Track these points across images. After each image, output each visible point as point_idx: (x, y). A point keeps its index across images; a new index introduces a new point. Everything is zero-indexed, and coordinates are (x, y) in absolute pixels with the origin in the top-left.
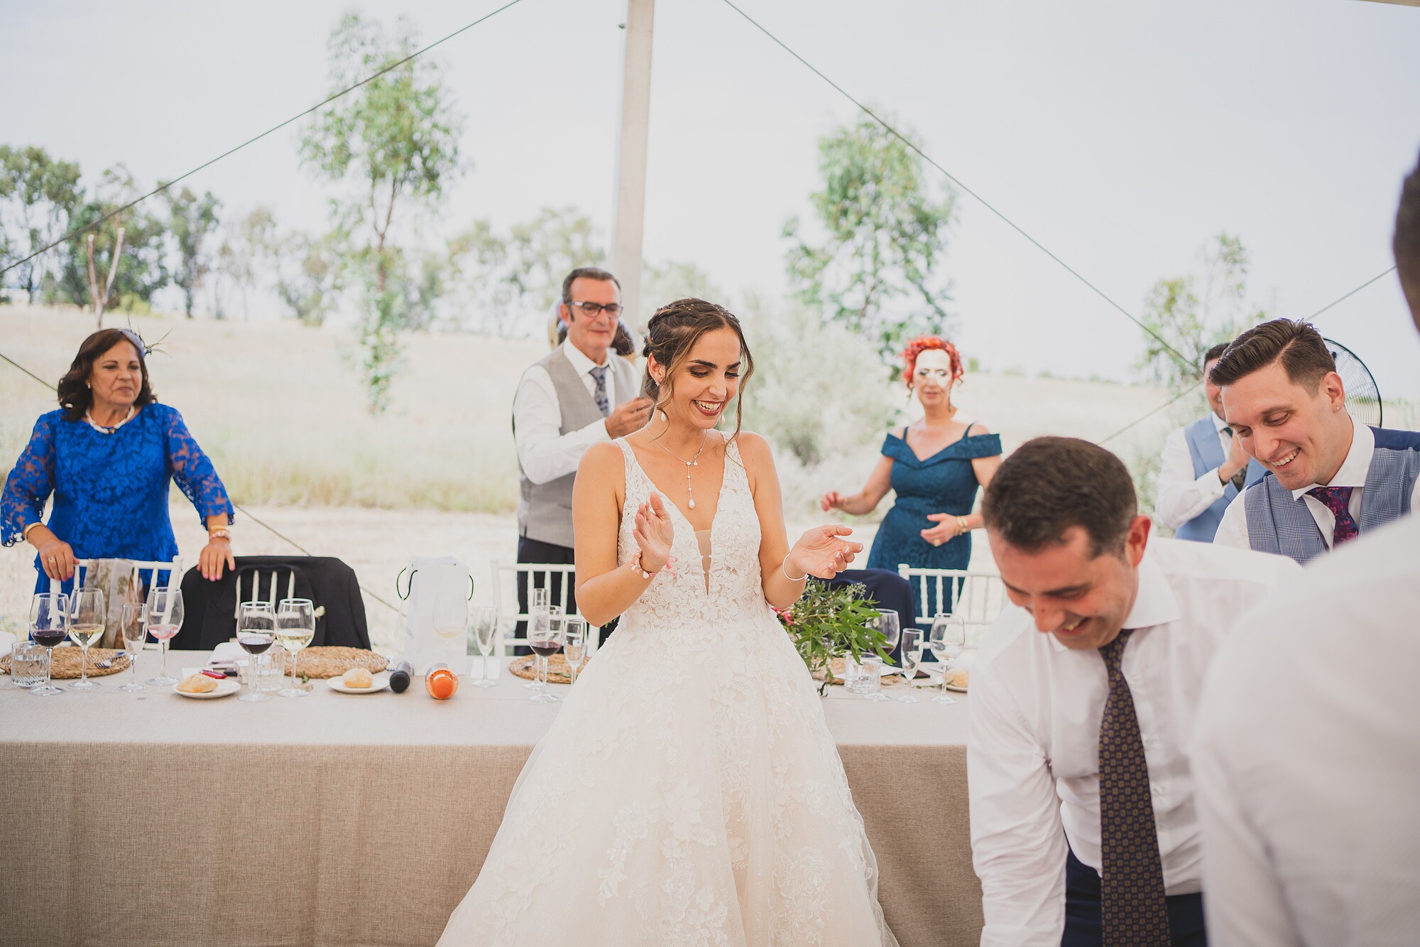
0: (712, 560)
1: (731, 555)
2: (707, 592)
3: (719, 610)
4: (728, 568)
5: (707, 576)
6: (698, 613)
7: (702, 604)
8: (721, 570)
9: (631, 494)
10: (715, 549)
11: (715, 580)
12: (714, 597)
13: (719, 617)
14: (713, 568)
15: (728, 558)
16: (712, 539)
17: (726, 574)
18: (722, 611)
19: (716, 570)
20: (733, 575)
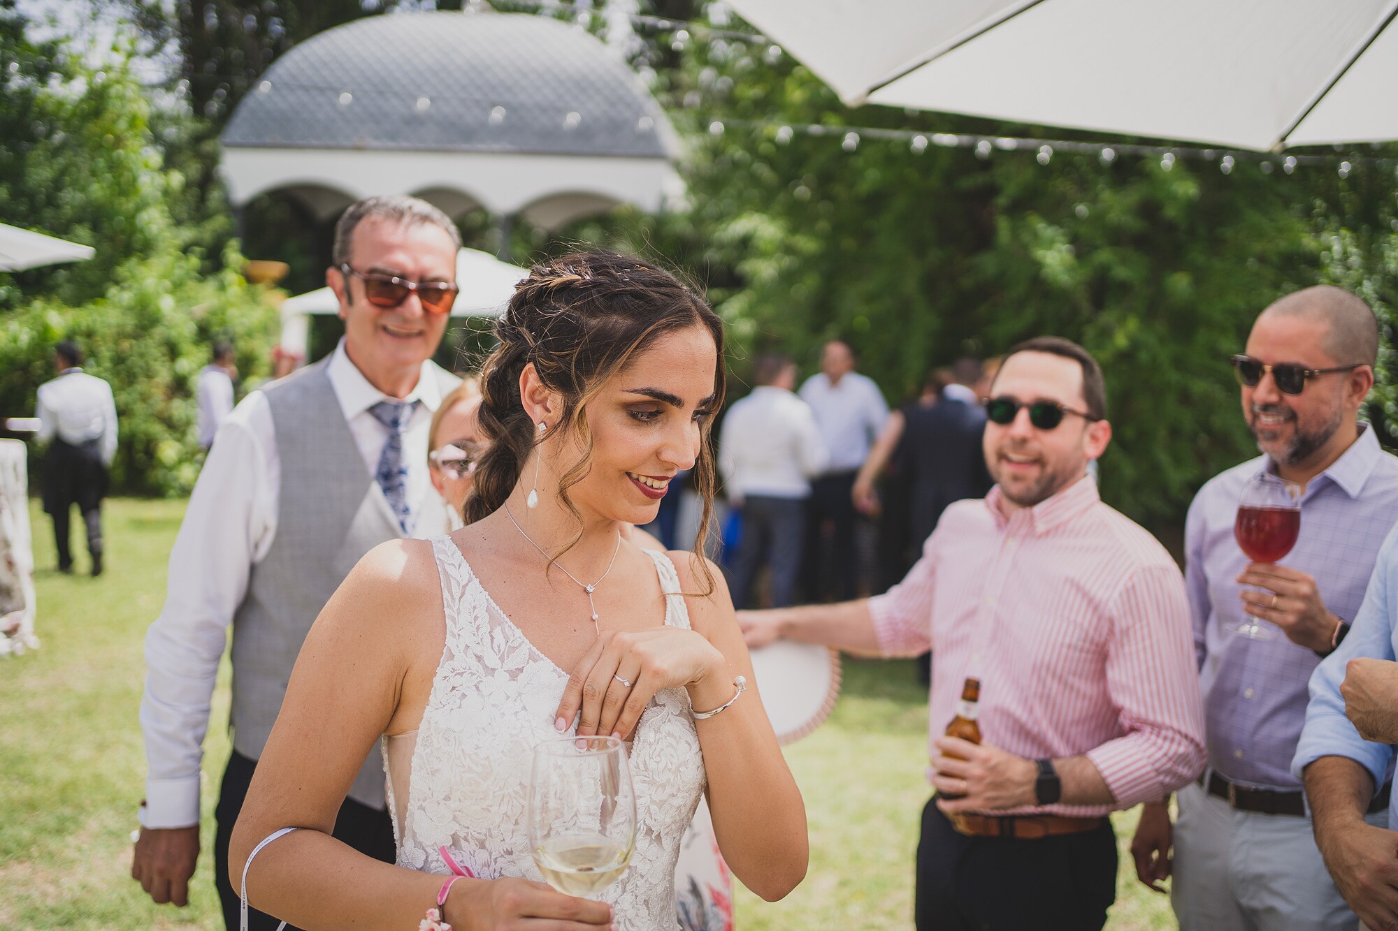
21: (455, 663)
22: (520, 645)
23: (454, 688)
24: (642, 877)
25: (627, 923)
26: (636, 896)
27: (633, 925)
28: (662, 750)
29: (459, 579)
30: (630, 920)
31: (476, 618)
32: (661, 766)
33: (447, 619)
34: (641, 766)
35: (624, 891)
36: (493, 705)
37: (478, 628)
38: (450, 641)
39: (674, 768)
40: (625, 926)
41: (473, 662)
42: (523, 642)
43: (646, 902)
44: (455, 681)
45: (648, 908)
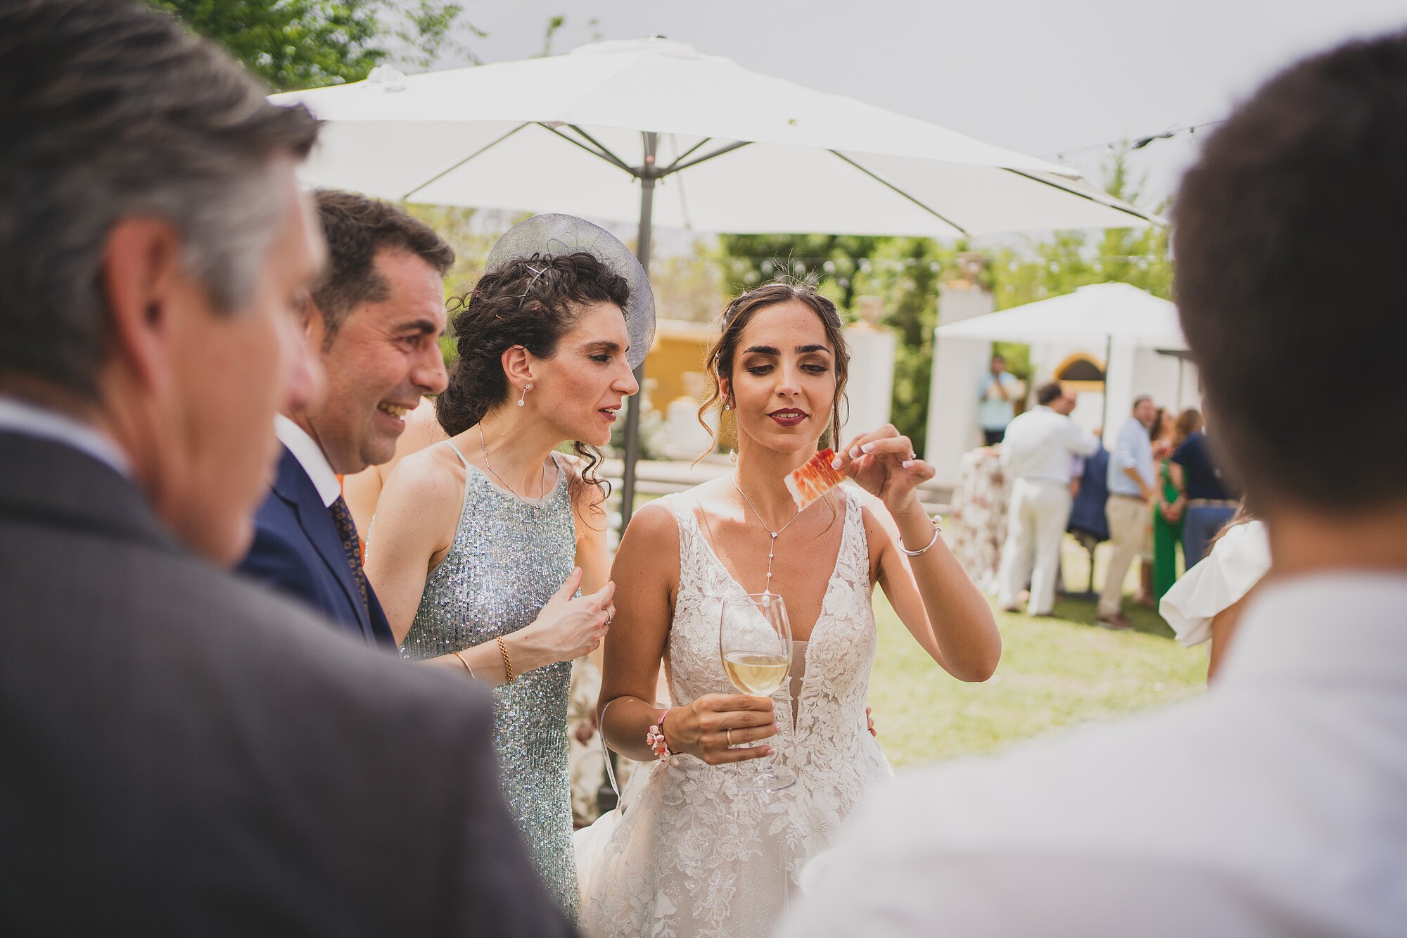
0: (804, 683)
1: (833, 680)
2: (795, 727)
3: (809, 753)
4: (826, 695)
5: (795, 705)
6: (780, 756)
7: (786, 743)
8: (815, 696)
9: (689, 581)
10: (810, 669)
11: (806, 711)
12: (802, 735)
13: (809, 762)
14: (804, 694)
15: (827, 682)
16: (807, 656)
17: (822, 702)
18: (813, 755)
19: (809, 697)
20: (833, 706)
21: (686, 592)
22: (725, 579)
23: (685, 609)
24: (825, 723)
25: (817, 753)
26: (822, 736)
27: (822, 754)
28: (830, 646)
29: (690, 532)
30: (819, 751)
31: (698, 561)
32: (830, 656)
33: (681, 562)
34: (815, 657)
35: (811, 732)
36: (708, 622)
37: (699, 569)
38: (683, 576)
39: (839, 657)
40: (815, 755)
41: (696, 591)
42: (727, 577)
43: (831, 739)
44: (686, 604)
45: (833, 743)
